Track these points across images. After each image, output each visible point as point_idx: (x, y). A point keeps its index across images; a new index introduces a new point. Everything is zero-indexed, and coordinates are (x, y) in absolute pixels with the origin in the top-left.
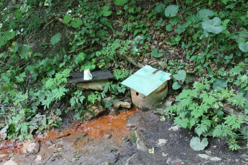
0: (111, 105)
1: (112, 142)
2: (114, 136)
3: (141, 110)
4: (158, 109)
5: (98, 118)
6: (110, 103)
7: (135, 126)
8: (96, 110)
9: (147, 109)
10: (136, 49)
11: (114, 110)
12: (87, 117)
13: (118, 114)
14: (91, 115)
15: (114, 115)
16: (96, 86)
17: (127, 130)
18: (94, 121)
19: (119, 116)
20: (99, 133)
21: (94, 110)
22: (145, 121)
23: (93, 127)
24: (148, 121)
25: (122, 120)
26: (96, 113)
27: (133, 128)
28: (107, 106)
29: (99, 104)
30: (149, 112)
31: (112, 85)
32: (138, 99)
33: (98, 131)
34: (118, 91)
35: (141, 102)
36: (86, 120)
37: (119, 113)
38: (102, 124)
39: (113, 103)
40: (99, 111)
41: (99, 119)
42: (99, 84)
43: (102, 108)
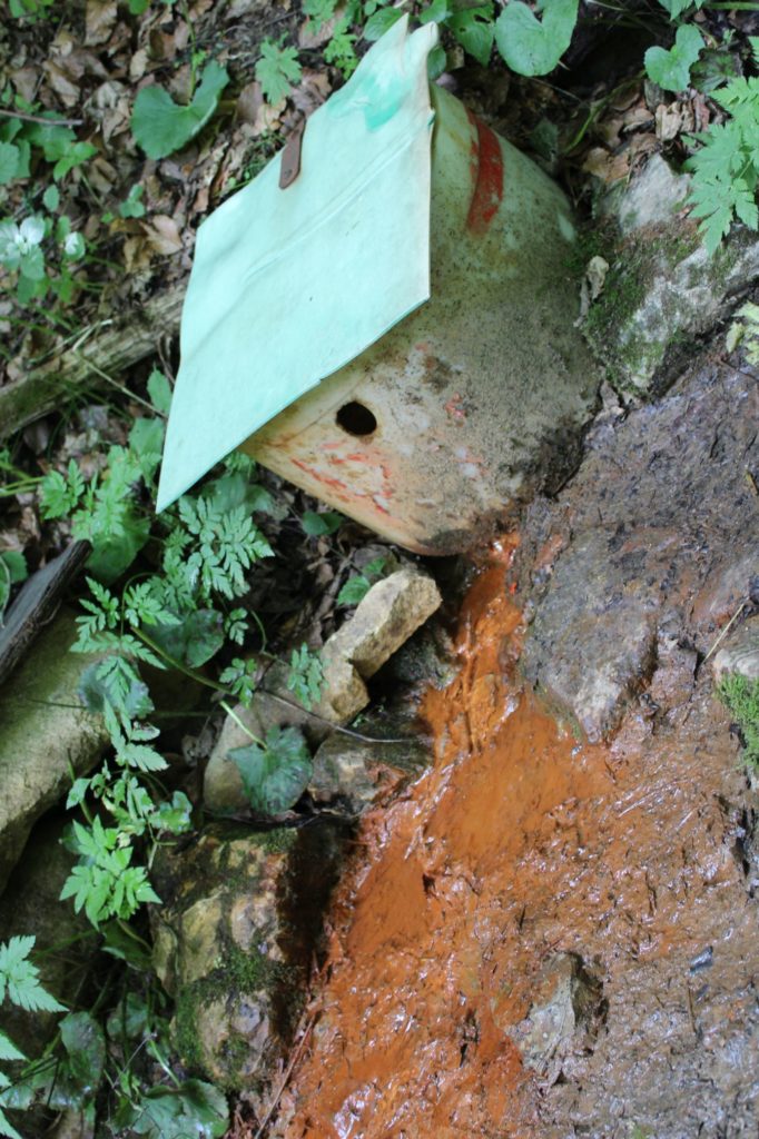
0: (296, 744)
1: (666, 1027)
2: (607, 947)
3: (532, 510)
4: (639, 316)
5: (323, 957)
6: (271, 745)
7: (655, 642)
8: (238, 916)
9: (562, 449)
10: (18, 238)
11: (365, 752)
12: (234, 1049)
13: (423, 740)
14: (246, 999)
15: (400, 787)
16: (32, 763)
17: (635, 750)
18: (318, 1016)
19: (441, 745)
20: (458, 1073)
21: (223, 933)
22: (668, 520)
23: (357, 1079)
24: (689, 494)
25: (495, 740)
26: (259, 936)
27: (659, 674)
28: (279, 790)
29: (209, 849)
30: (600, 438)
31: (122, 608)
32: (407, 449)
33: (437, 1067)
34: (221, 603)
35: (461, 452)
36: (262, 1086)
37: (423, 726)
38: (393, 962)
39: (299, 717)
40: (259, 892)
41: (336, 951)
42: (37, 718)
43: (260, 852)
